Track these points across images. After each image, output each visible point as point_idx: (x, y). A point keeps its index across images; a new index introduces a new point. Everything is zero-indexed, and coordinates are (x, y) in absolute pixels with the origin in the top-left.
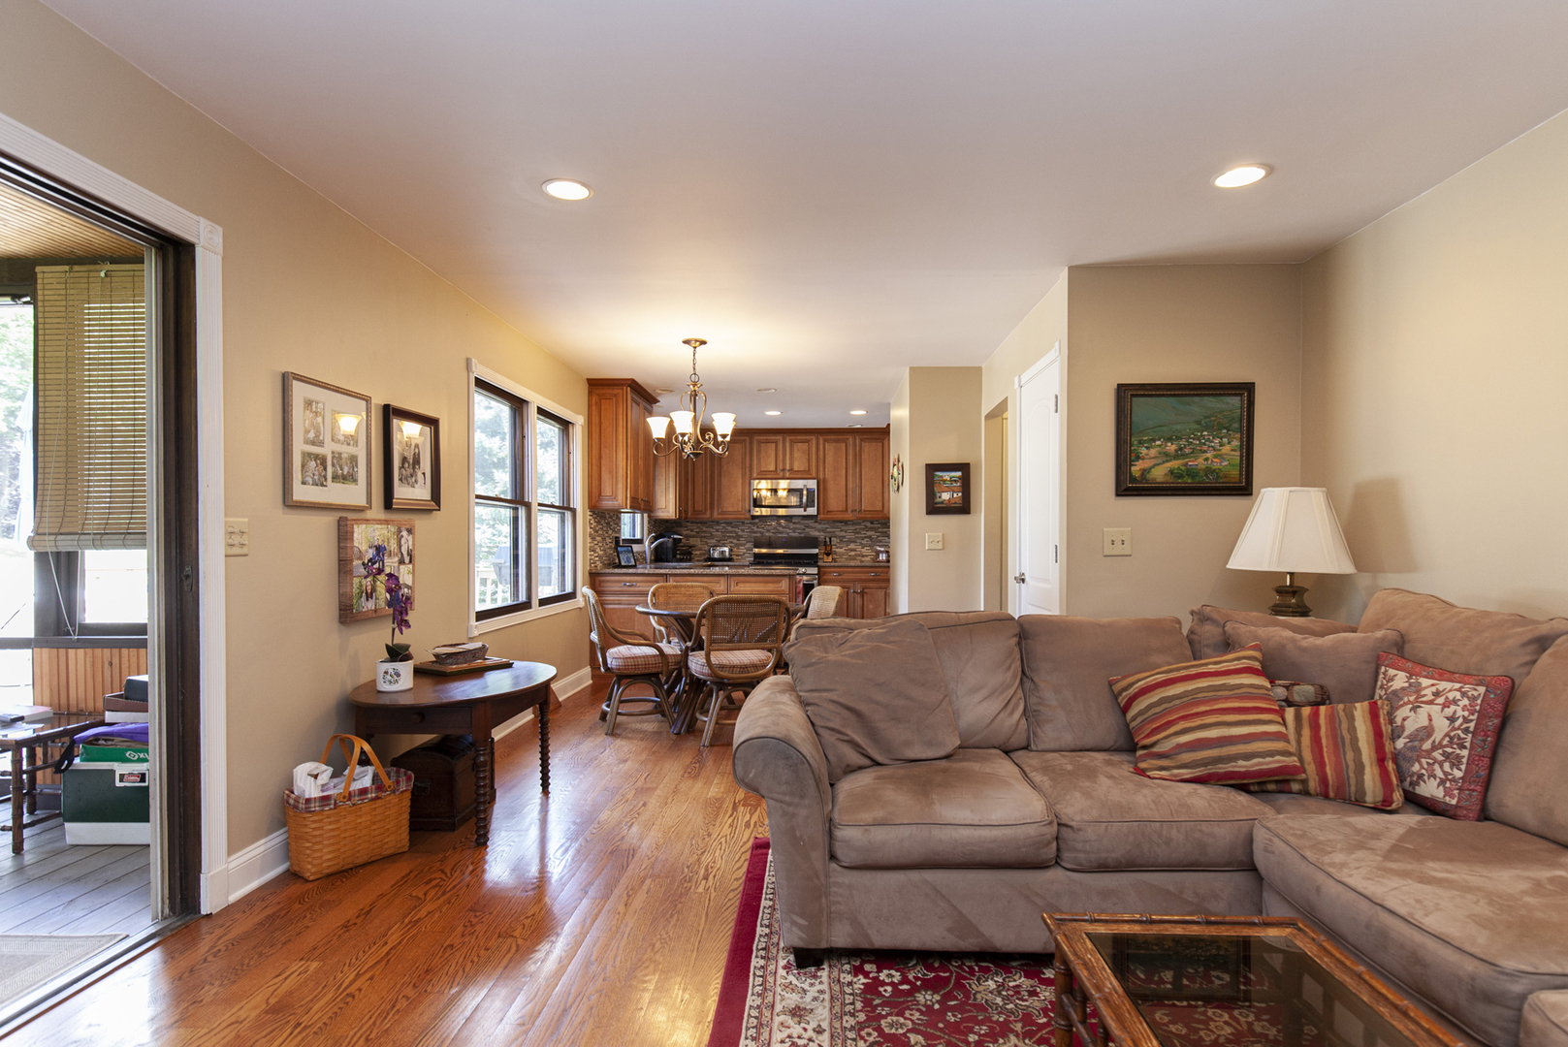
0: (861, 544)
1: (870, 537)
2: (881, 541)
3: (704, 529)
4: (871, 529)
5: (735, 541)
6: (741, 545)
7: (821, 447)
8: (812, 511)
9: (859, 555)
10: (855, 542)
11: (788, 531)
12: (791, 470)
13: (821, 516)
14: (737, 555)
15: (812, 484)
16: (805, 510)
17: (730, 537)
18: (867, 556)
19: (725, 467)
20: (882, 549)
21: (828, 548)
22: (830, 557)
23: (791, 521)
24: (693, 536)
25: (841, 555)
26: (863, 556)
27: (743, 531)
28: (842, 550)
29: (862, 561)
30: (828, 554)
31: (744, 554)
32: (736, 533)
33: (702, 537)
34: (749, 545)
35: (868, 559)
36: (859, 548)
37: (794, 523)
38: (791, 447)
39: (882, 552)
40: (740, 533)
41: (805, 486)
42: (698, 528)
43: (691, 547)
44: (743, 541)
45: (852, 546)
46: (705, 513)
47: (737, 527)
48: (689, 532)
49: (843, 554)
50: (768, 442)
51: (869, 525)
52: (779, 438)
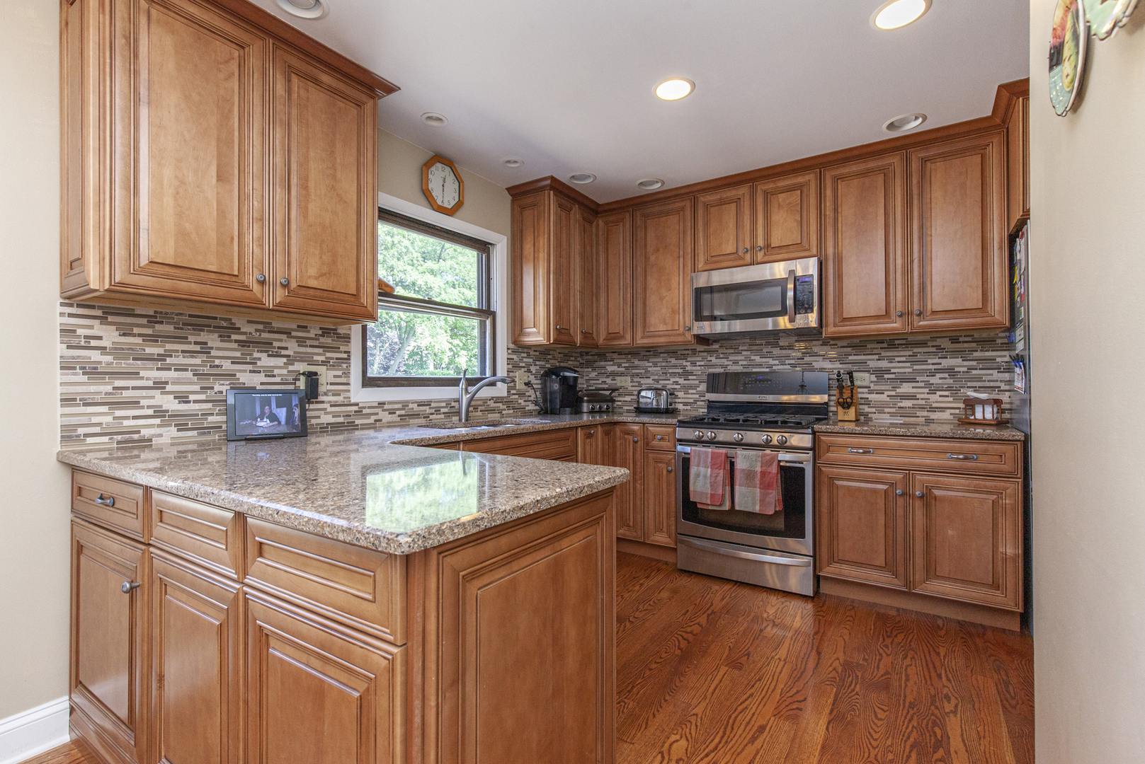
0: (928, 385)
1: (951, 371)
2: (979, 379)
3: (637, 362)
4: (955, 354)
5: (681, 381)
6: (691, 387)
7: (829, 193)
8: (812, 319)
9: (922, 408)
10: (913, 380)
11: (771, 362)
12: (768, 247)
13: (830, 330)
14: (685, 404)
15: (809, 267)
16: (792, 320)
17: (673, 374)
18: (942, 409)
19: (652, 258)
20: (983, 396)
21: (847, 394)
22: (852, 411)
23: (776, 345)
24: (622, 374)
25: (880, 408)
26: (933, 410)
27: (693, 364)
28: (884, 397)
29: (929, 421)
30: (846, 405)
31: (696, 402)
32: (684, 367)
33: (633, 376)
34: (703, 387)
35: (946, 415)
36: (923, 393)
37: (782, 348)
38: (767, 203)
39: (983, 403)
40: (689, 368)
41: (792, 272)
42: (629, 361)
43: (614, 390)
44: (693, 381)
45: (906, 388)
46: (623, 337)
47: (684, 357)
48: (615, 368)
49: (885, 405)
50: (722, 203)
51: (946, 343)
52: (743, 191)
